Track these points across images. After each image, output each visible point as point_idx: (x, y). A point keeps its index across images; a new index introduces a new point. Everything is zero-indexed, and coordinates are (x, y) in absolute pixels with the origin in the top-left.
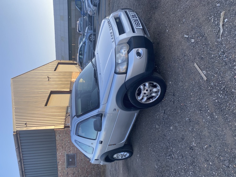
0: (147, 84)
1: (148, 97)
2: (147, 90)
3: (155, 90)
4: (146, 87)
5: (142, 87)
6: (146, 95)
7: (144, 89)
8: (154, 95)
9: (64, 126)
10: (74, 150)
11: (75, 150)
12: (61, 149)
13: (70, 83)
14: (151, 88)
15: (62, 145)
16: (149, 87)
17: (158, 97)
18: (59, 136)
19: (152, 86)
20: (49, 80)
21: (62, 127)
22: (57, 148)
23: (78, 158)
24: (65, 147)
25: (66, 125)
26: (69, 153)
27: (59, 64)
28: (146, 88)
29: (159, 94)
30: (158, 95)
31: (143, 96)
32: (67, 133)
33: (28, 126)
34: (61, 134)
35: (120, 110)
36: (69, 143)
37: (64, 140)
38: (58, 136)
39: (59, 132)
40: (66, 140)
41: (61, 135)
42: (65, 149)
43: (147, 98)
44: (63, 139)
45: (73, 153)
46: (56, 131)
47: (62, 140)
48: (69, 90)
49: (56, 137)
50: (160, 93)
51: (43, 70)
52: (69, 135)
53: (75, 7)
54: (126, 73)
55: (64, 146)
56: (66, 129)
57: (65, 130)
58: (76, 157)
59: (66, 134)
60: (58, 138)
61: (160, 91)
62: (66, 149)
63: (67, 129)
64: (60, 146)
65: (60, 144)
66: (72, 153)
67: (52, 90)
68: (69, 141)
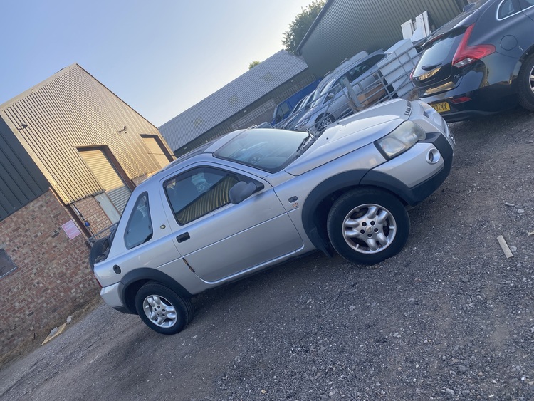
0: (384, 214)
1: (362, 236)
2: (373, 223)
3: (381, 236)
4: (377, 216)
5: (373, 209)
6: (363, 228)
7: (372, 217)
8: (371, 242)
9: (70, 202)
10: (25, 259)
11: (26, 261)
12: (9, 230)
13: (143, 173)
14: (380, 227)
15: (22, 226)
16: (380, 223)
17: (372, 252)
18: (42, 206)
19: (384, 227)
20: (120, 132)
21: (67, 200)
22: (8, 219)
23: (8, 281)
24: (20, 235)
25: (72, 206)
26: (9, 253)
27: (155, 137)
28: (377, 219)
29: (378, 250)
30: (375, 249)
31: (357, 226)
32: (57, 219)
33: (21, 131)
34: (47, 207)
35: (299, 209)
36: (36, 236)
37: (36, 222)
38: (38, 204)
39: (51, 200)
40: (39, 226)
41: (44, 209)
42: (16, 238)
43: (358, 235)
44: (38, 220)
45: (16, 260)
46: (48, 193)
47: (34, 218)
48: (130, 178)
49: (35, 201)
50: (382, 249)
51: (127, 114)
52: (56, 224)
53: (274, 109)
54: (388, 159)
55: (20, 230)
56: (66, 209)
57: (62, 209)
58: (8, 275)
59: (54, 217)
60: (35, 205)
61: (384, 247)
62: (16, 241)
63: (68, 212)
64: (16, 223)
65: (20, 220)
66: (13, 258)
67: (110, 147)
68: (39, 234)
